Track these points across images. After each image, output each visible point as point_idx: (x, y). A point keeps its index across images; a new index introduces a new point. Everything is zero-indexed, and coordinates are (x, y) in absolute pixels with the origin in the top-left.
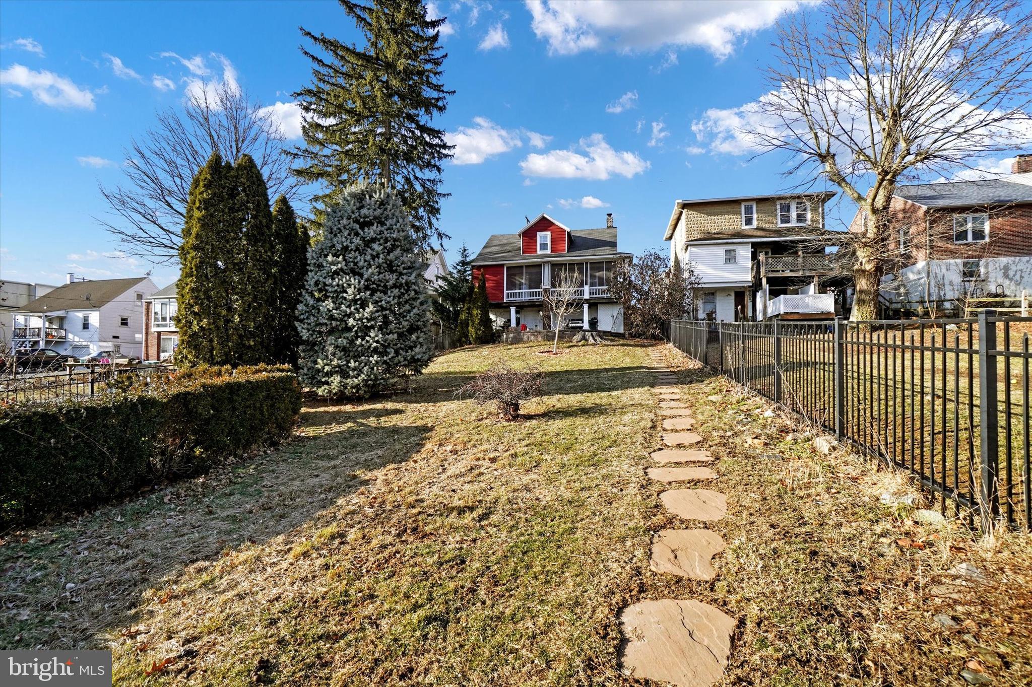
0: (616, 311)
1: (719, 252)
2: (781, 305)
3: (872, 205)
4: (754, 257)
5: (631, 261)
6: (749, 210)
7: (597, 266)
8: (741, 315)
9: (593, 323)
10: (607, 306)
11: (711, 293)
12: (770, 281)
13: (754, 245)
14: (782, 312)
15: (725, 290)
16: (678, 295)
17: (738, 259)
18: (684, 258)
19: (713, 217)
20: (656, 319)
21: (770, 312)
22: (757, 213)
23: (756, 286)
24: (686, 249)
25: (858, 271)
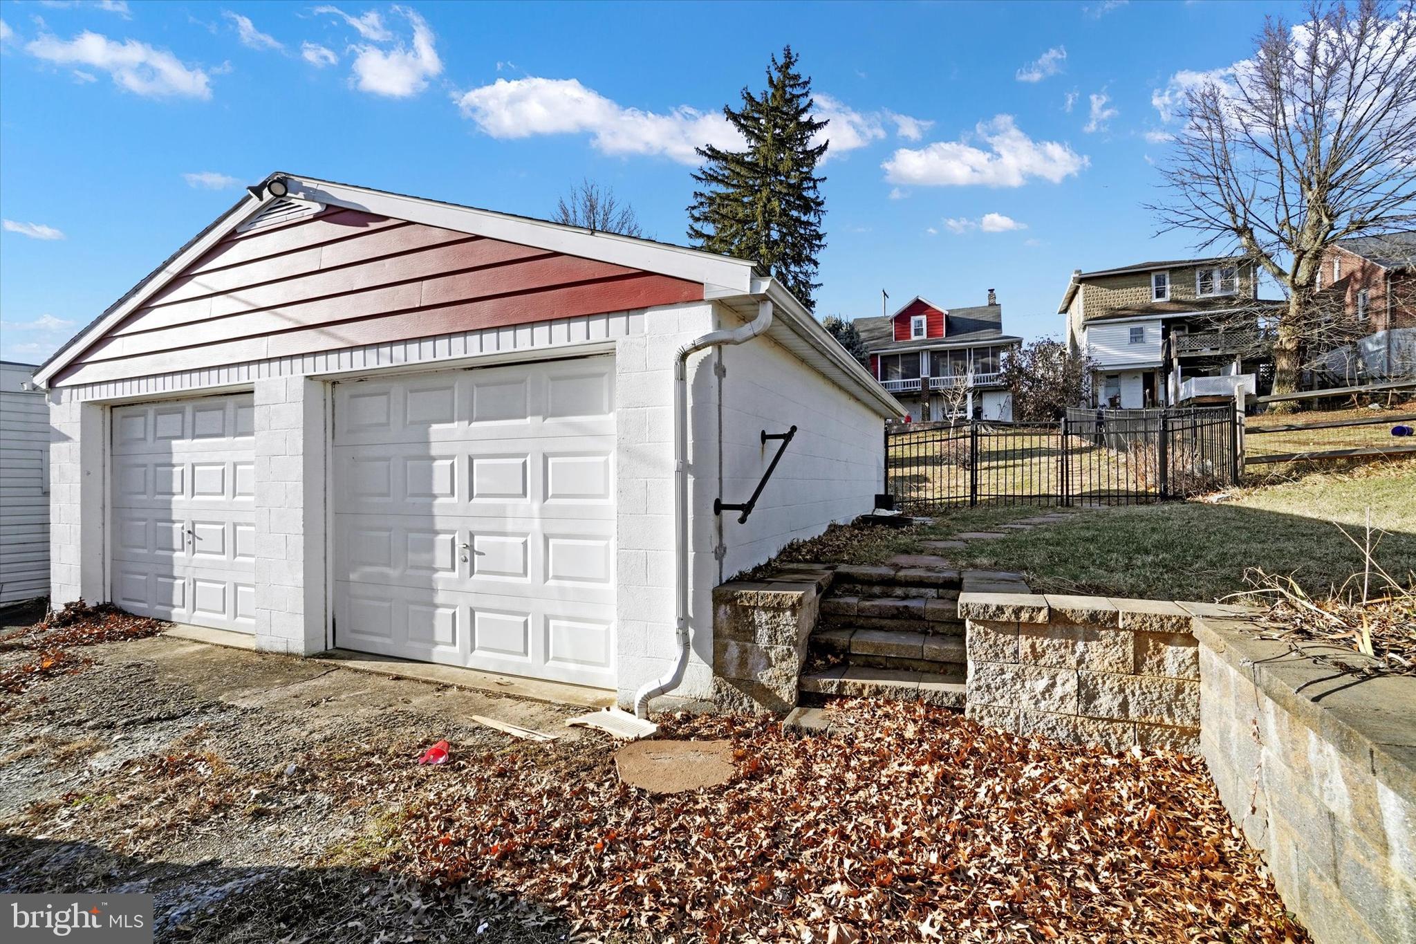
0: (1004, 399)
1: (1124, 331)
2: (1193, 388)
3: (1293, 281)
4: (1165, 335)
5: (1020, 346)
6: (1160, 281)
7: (981, 352)
8: (1148, 400)
9: (978, 412)
10: (994, 394)
11: (1114, 376)
12: (1182, 361)
13: (1165, 321)
14: (1193, 396)
15: (1131, 373)
16: (1074, 382)
17: (1146, 335)
18: (1082, 339)
19: (1116, 291)
20: (1050, 406)
21: (1182, 395)
22: (1171, 283)
23: (1167, 367)
24: (1084, 329)
25: (1277, 350)
